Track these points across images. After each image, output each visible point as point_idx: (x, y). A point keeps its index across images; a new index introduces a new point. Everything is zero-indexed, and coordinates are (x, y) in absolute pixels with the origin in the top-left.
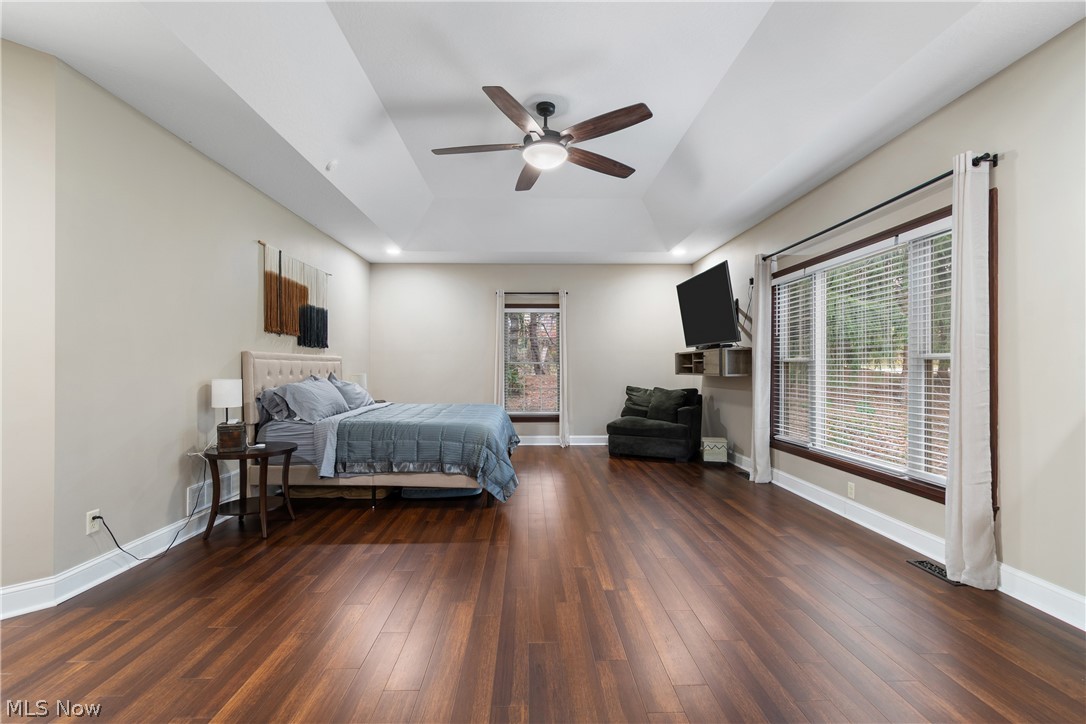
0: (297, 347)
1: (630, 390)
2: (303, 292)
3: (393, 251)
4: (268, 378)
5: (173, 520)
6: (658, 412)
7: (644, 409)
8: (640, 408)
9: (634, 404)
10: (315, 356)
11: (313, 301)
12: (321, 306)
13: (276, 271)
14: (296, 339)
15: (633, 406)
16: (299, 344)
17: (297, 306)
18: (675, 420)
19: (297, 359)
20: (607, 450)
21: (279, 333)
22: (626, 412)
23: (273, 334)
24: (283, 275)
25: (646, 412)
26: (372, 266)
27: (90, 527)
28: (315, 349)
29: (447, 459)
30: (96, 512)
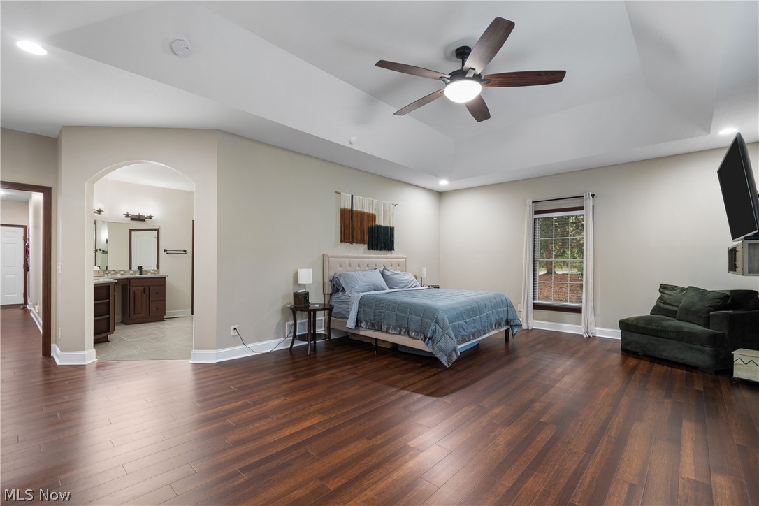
0: (367, 250)
1: (663, 287)
2: (372, 217)
3: (443, 183)
4: (339, 268)
5: (278, 337)
6: (688, 314)
7: (675, 309)
8: (670, 308)
9: (665, 303)
10: (383, 256)
11: (380, 222)
12: (387, 225)
13: (348, 206)
14: (366, 246)
15: (662, 305)
16: (369, 248)
17: (366, 225)
18: (707, 325)
19: (365, 258)
20: (619, 346)
21: (352, 243)
22: (656, 310)
23: (347, 244)
24: (354, 209)
25: (676, 312)
26: (440, 195)
27: (233, 333)
28: (383, 252)
29: (411, 327)
30: (236, 326)
